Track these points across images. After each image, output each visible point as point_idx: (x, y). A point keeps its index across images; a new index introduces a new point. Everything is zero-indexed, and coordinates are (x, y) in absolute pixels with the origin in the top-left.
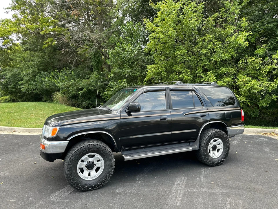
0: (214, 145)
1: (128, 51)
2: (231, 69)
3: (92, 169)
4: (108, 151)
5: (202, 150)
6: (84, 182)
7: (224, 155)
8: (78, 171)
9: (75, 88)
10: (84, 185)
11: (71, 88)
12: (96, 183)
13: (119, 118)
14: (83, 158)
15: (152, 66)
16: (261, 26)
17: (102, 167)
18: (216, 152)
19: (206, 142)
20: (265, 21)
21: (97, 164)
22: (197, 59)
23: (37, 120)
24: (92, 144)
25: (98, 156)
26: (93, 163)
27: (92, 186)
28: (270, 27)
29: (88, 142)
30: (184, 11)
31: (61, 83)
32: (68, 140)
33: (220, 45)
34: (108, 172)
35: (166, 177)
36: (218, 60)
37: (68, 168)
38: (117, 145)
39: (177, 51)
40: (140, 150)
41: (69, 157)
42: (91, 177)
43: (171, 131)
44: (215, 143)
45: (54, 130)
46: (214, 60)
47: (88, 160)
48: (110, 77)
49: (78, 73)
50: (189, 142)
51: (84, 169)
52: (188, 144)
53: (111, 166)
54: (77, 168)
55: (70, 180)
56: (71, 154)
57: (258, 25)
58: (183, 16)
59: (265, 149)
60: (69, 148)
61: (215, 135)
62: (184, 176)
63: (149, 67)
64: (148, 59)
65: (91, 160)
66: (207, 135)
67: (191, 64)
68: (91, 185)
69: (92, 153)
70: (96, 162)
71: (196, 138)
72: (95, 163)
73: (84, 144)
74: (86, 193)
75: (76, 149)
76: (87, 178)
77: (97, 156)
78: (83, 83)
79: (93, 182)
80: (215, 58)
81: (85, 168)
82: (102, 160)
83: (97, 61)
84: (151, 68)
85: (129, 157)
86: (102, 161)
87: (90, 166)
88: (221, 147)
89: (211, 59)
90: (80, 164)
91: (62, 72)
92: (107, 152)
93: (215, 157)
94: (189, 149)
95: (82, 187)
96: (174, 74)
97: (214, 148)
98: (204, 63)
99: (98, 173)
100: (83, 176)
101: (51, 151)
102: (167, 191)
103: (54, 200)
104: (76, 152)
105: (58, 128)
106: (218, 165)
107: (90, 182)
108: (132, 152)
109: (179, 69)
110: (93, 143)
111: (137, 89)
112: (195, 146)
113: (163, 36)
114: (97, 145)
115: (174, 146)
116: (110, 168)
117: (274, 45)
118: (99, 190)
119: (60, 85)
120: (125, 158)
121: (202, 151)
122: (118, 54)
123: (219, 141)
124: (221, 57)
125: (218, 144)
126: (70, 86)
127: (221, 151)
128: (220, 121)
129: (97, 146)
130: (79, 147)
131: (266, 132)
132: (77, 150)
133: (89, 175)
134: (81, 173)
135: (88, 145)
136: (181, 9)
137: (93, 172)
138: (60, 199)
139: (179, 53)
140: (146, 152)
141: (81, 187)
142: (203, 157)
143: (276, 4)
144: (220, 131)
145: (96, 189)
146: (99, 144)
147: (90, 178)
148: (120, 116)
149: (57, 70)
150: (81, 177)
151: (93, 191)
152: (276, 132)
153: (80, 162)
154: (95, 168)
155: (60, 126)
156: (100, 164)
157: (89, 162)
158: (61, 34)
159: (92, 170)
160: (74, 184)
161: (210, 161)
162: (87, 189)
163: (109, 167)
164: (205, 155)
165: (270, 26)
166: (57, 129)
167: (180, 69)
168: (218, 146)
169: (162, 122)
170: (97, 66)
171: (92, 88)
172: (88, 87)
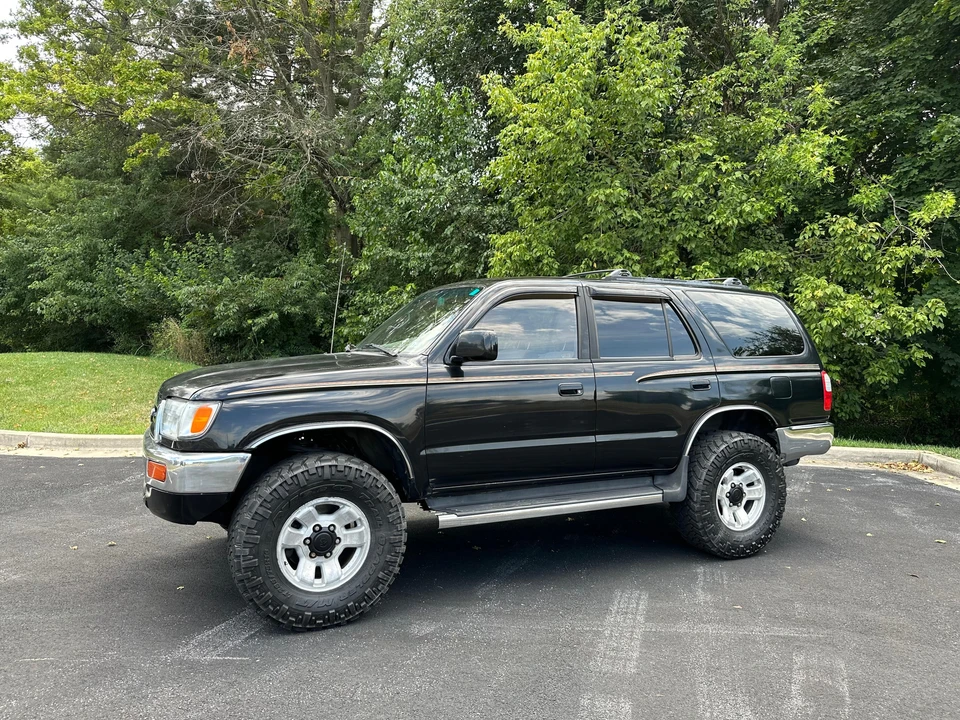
0: (734, 487)
1: (424, 185)
2: (774, 257)
3: (328, 555)
4: (385, 494)
5: (696, 503)
6: (300, 599)
7: (768, 522)
8: (282, 558)
9: (234, 307)
10: (300, 608)
11: (219, 307)
12: (342, 604)
13: (423, 381)
14: (298, 514)
15: (509, 237)
16: (870, 113)
17: (361, 546)
18: (740, 511)
19: (710, 473)
20: (883, 97)
21: (346, 539)
23: (100, 410)
24: (330, 466)
25: (350, 509)
26: (333, 532)
27: (328, 614)
28: (899, 118)
29: (319, 460)
30: (620, 50)
31: (186, 289)
32: (248, 447)
33: (738, 174)
34: (381, 564)
35: (576, 591)
36: (730, 222)
37: (247, 545)
38: (415, 472)
39: (596, 190)
40: (490, 496)
41: (251, 508)
42: (323, 582)
43: (594, 434)
44: (737, 480)
45: (201, 413)
46: (717, 222)
47: (315, 520)
48: (357, 273)
49: (245, 256)
50: (652, 475)
51: (300, 552)
52: (648, 481)
53: (394, 545)
54: (279, 548)
55: (254, 588)
56: (260, 496)
57: (858, 109)
58: (615, 71)
59: (898, 511)
60: (250, 478)
61: (740, 452)
62: (637, 588)
63: (498, 240)
64: (493, 217)
65: (325, 521)
66: (715, 452)
67: (642, 236)
68: (326, 609)
69: (330, 496)
70: (343, 529)
71: (678, 462)
72: (340, 532)
73: (304, 463)
74: (307, 635)
75: (276, 481)
76: (311, 584)
77: (346, 509)
78: (264, 290)
79: (330, 597)
80: (722, 217)
81: (303, 552)
82: (362, 524)
83: (313, 217)
84: (504, 245)
85: (453, 517)
86: (364, 528)
87: (322, 544)
88: (758, 493)
89: (710, 218)
90: (287, 536)
91: (188, 250)
92: (382, 496)
93: (737, 528)
94: (655, 497)
95: (293, 617)
96: (583, 266)
97: (736, 496)
98: (685, 233)
99: (347, 567)
100: (296, 578)
101: (189, 487)
102: (587, 632)
103: (194, 656)
104: (275, 489)
105: (215, 407)
106: (748, 556)
107: (322, 599)
108: (463, 500)
109: (600, 249)
110: (334, 463)
111: (481, 289)
112: (672, 488)
113: (548, 134)
114: (347, 469)
115: (602, 485)
116: (389, 553)
117: (913, 178)
118: (350, 629)
119: (183, 293)
120: (441, 518)
121: (697, 506)
122: (389, 195)
123: (752, 472)
124: (741, 212)
125: (748, 485)
126: (218, 298)
127: (758, 509)
128: (755, 405)
129: (349, 473)
130: (287, 474)
131: (893, 458)
132: (281, 485)
133: (318, 573)
134: (288, 566)
135: (319, 470)
136: (610, 46)
137: (331, 566)
138: (219, 655)
139: (602, 198)
140: (509, 502)
141: (290, 615)
142: (700, 525)
143: (919, 41)
144: (757, 438)
145: (339, 625)
146: (356, 467)
147: (319, 586)
148: (427, 375)
149: (171, 242)
150: (290, 580)
151: (331, 631)
152: (925, 459)
153: (287, 529)
154: (338, 550)
155: (222, 401)
156: (356, 538)
157: (317, 528)
158: (188, 121)
159: (326, 557)
160: (266, 604)
161: (722, 541)
162: (312, 622)
163: (387, 546)
164: (704, 519)
165: (897, 114)
166: (211, 410)
167: (603, 250)
168: (749, 491)
169: (564, 402)
170: (314, 235)
171: (296, 309)
172: (282, 305)
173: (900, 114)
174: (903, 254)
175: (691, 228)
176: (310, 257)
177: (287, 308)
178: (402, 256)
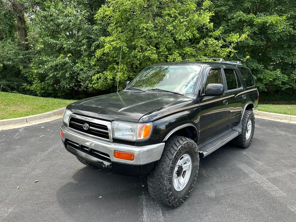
2: (192, 50)
4: (196, 149)
5: (243, 134)
6: (179, 195)
10: (179, 199)
12: (188, 192)
13: (199, 105)
17: (189, 170)
18: (247, 134)
21: (184, 168)
22: (160, 35)
24: (186, 143)
25: (187, 157)
26: (182, 166)
27: (185, 197)
32: (164, 140)
33: (185, 23)
36: (183, 38)
41: (169, 165)
46: (179, 38)
52: (231, 129)
56: (171, 160)
61: (251, 117)
71: (239, 122)
82: (189, 161)
83: (9, 24)
85: (206, 153)
86: (190, 163)
87: (180, 172)
88: (250, 127)
89: (177, 37)
93: (248, 139)
94: (237, 134)
96: (137, 50)
99: (185, 178)
100: (176, 187)
109: (142, 45)
110: (187, 141)
123: (250, 122)
124: (185, 35)
127: (250, 132)
128: (251, 102)
132: (176, 154)
135: (184, 145)
137: (181, 179)
139: (145, 27)
141: (177, 202)
146: (191, 142)
147: (181, 188)
155: (153, 122)
156: (188, 167)
160: (172, 201)
161: (247, 143)
163: (196, 168)
166: (150, 126)
168: (248, 127)
170: (10, 32)
171: (10, 63)
172: (3, 61)
173: (224, 8)
174: (227, 51)
175: (170, 39)
176: (9, 41)
177: (5, 62)
178: (58, 42)
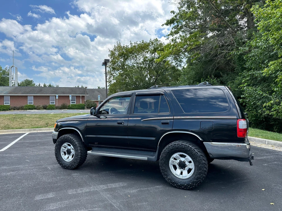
3: (70, 155)
14: (64, 145)
18: (185, 172)
25: (72, 146)
32: (58, 131)
38: (84, 140)
44: (182, 159)
54: (61, 151)
69: (68, 143)
71: (156, 148)
81: (66, 153)
85: (90, 152)
93: (181, 177)
94: (145, 158)
107: (67, 163)
112: (152, 157)
115: (136, 152)
123: (188, 157)
125: (188, 162)
127: (192, 172)
134: (64, 155)
135: (65, 137)
146: (71, 137)
148: (88, 118)
153: (62, 147)
157: (68, 149)
161: (171, 180)
162: (64, 167)
168: (189, 165)
169: (118, 126)
